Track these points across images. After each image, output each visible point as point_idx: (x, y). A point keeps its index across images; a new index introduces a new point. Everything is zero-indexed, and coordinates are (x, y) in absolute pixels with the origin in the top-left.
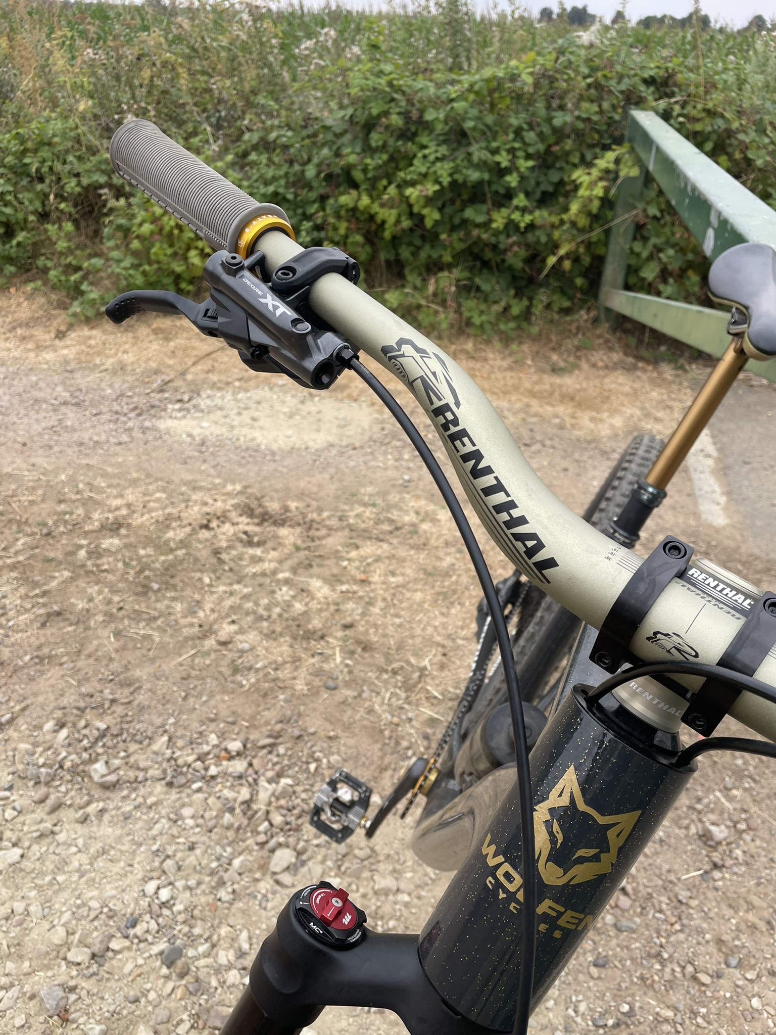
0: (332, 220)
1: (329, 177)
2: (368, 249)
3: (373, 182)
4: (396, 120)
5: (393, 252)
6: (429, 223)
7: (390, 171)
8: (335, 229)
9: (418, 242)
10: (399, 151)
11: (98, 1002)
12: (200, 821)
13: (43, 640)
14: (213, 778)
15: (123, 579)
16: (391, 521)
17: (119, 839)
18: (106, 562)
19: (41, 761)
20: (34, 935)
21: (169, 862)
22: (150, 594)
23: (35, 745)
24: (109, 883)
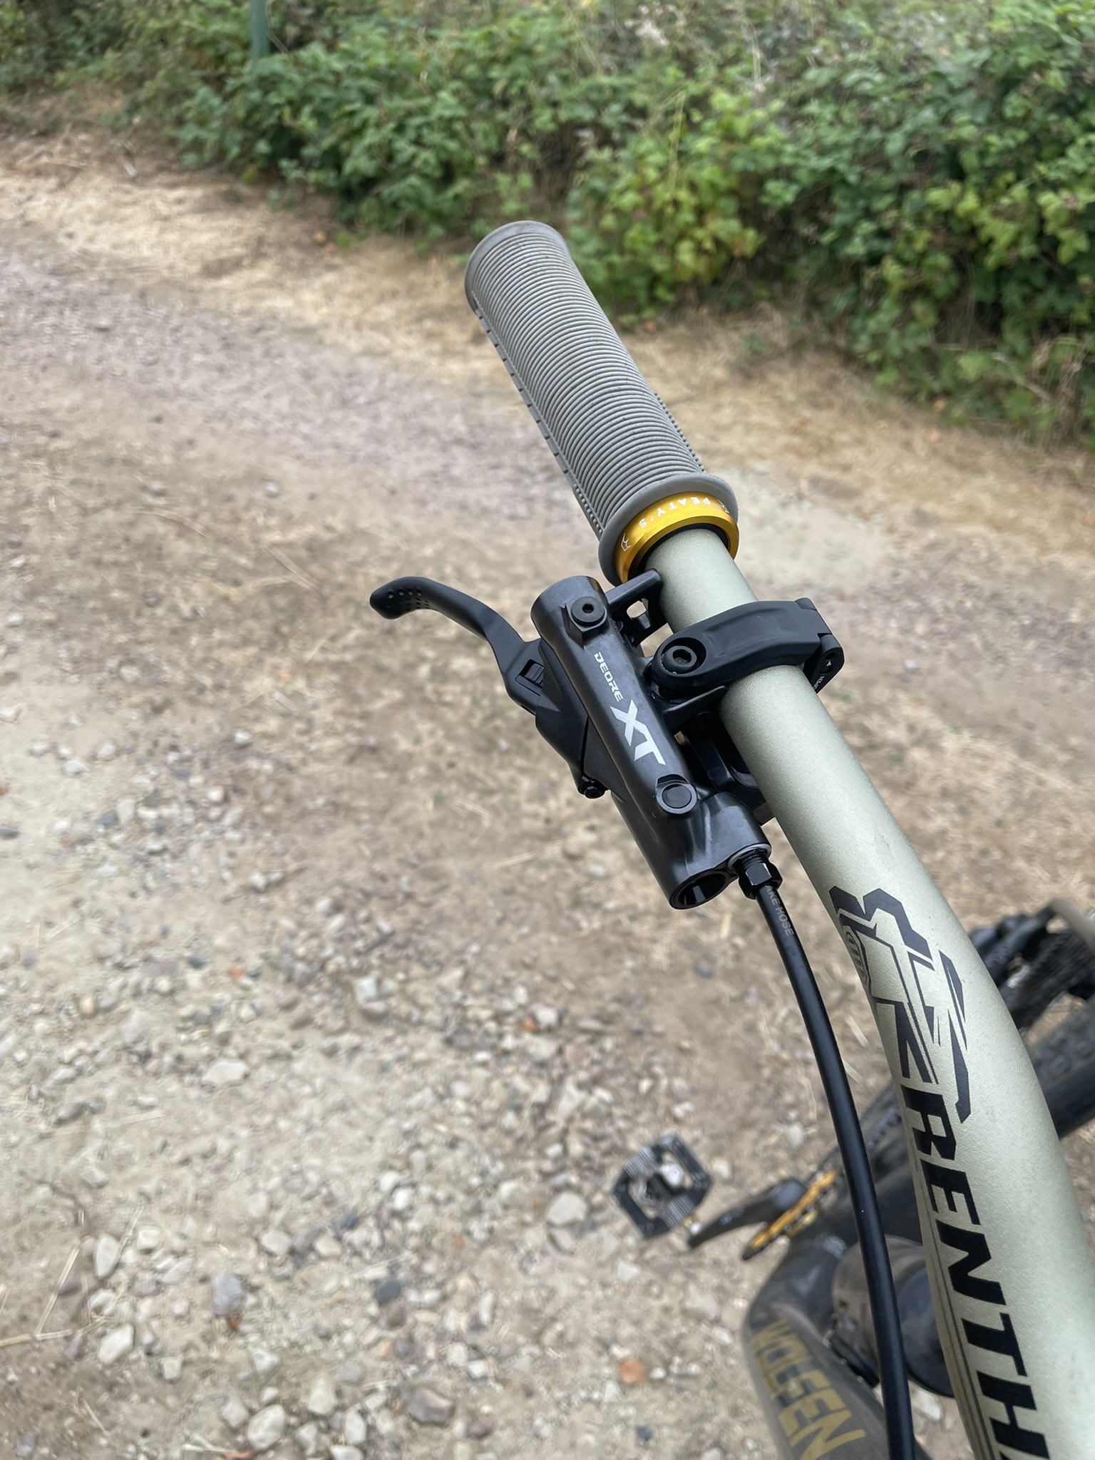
0: (908, 225)
1: (923, 158)
2: (954, 279)
3: (991, 174)
4: (1056, 79)
5: (993, 289)
6: (1065, 254)
7: (1024, 160)
8: (910, 240)
9: (1039, 280)
10: (1048, 130)
11: (280, 1319)
12: (474, 1109)
13: (345, 781)
14: (506, 1053)
15: (465, 723)
16: (865, 732)
17: (366, 1096)
18: (451, 691)
19: (301, 951)
20: (230, 1192)
21: (418, 1156)
22: (495, 756)
23: (301, 925)
24: (338, 1153)
